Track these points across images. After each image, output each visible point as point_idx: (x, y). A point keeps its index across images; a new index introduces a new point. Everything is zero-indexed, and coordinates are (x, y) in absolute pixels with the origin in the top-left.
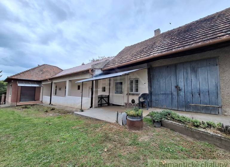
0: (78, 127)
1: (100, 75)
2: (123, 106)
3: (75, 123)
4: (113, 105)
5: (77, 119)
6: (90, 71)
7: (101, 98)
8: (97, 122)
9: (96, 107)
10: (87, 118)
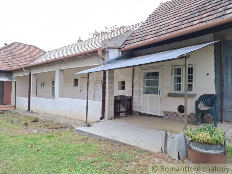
0: (90, 159)
1: (118, 59)
2: (161, 117)
3: (81, 150)
4: (140, 114)
5: (82, 140)
6: (100, 53)
7: (118, 101)
8: (122, 148)
9: (110, 119)
10: (100, 139)
